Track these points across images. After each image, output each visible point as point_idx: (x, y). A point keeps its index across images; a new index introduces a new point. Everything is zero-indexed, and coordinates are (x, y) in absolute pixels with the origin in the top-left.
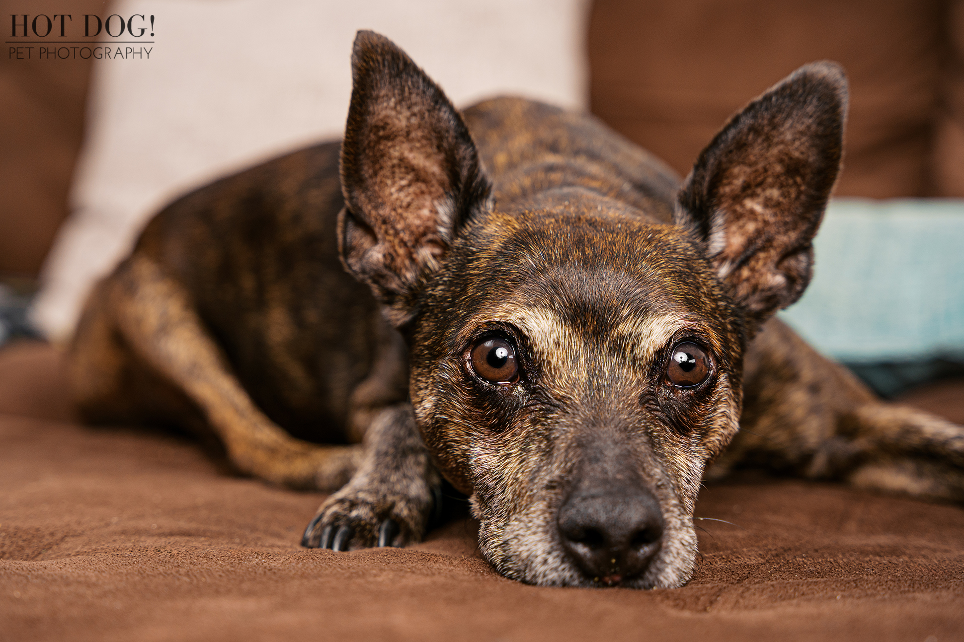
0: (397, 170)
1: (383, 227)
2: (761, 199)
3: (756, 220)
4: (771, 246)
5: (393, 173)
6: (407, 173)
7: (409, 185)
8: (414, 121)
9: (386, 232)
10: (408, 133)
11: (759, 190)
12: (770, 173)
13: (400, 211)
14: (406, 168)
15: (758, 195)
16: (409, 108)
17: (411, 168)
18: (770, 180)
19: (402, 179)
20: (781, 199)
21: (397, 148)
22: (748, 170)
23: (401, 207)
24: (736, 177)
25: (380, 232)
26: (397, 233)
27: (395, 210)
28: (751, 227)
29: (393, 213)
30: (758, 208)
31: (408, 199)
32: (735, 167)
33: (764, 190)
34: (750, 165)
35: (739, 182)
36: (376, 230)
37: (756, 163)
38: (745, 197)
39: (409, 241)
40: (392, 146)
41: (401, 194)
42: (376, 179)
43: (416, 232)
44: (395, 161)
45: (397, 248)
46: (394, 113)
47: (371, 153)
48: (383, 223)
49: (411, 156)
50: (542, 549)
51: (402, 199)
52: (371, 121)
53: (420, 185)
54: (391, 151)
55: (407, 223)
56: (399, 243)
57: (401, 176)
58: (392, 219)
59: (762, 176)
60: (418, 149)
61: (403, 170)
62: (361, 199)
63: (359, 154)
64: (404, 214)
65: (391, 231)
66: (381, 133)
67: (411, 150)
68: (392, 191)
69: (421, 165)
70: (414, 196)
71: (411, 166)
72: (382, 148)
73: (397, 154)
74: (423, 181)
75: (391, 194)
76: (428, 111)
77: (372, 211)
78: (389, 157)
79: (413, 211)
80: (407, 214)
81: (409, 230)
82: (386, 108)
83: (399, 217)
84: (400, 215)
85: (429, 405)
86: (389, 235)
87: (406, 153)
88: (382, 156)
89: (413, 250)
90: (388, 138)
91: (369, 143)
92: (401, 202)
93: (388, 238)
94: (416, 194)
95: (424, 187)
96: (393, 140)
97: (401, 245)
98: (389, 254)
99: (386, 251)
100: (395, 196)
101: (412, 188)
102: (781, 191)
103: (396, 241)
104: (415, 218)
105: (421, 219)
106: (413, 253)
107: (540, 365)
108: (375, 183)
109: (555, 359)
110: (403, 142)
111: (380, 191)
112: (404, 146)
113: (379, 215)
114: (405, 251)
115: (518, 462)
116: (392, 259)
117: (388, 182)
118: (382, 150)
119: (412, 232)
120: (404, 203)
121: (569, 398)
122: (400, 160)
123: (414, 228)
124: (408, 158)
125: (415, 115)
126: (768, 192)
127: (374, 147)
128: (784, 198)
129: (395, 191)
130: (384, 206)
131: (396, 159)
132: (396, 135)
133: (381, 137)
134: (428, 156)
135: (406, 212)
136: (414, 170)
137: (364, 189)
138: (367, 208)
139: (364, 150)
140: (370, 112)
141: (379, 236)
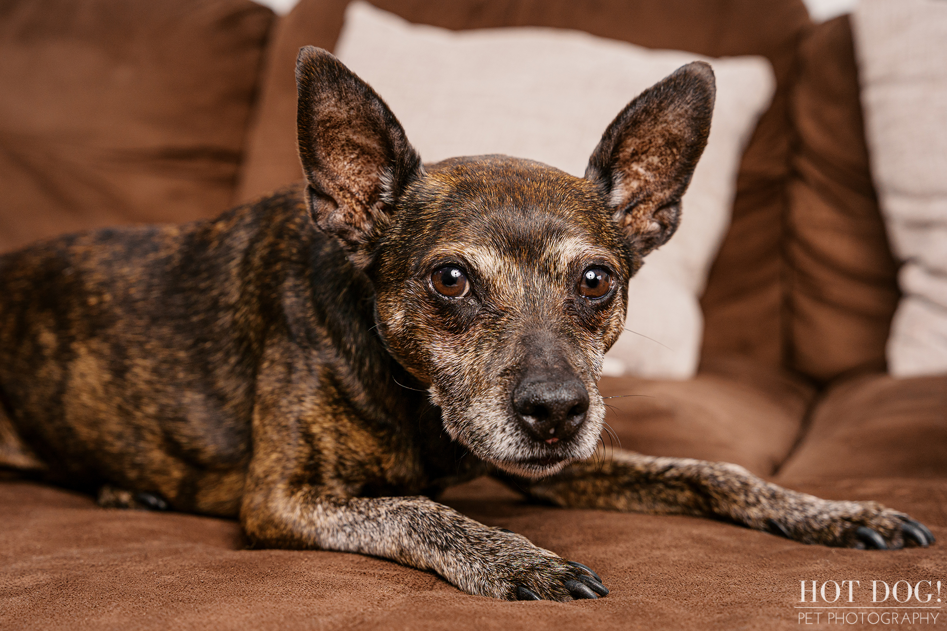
0: (346, 148)
1: (341, 193)
2: (644, 164)
3: (639, 179)
4: (651, 200)
5: (344, 150)
6: (355, 149)
7: (358, 158)
8: (352, 113)
9: (344, 196)
10: (350, 122)
11: (643, 157)
12: (653, 144)
13: (353, 178)
14: (353, 146)
15: (642, 161)
16: (347, 104)
17: (355, 146)
18: (653, 149)
19: (352, 153)
20: (660, 165)
21: (343, 133)
22: (638, 141)
23: (353, 174)
24: (629, 146)
25: (338, 197)
26: (353, 195)
27: (348, 178)
28: (635, 184)
29: (348, 181)
30: (641, 171)
31: (359, 167)
32: (629, 139)
33: (647, 157)
34: (640, 138)
35: (630, 150)
36: (335, 195)
37: (644, 136)
38: (633, 162)
39: (364, 199)
40: (339, 132)
41: (353, 165)
42: (330, 158)
43: (368, 191)
44: (343, 142)
45: (355, 207)
46: (336, 109)
47: (322, 141)
48: (341, 191)
49: (355, 137)
50: (501, 421)
51: (354, 168)
52: (317, 118)
53: (366, 156)
54: (339, 135)
55: (360, 185)
56: (356, 203)
57: (350, 151)
58: (347, 186)
59: (648, 146)
60: (359, 132)
61: (351, 148)
62: (319, 175)
63: (312, 144)
64: (358, 180)
65: (348, 195)
66: (328, 125)
67: (354, 133)
68: (345, 163)
69: (364, 143)
70: (363, 165)
71: (356, 144)
72: (331, 134)
73: (344, 137)
74: (368, 154)
75: (344, 166)
76: (362, 105)
77: (330, 184)
78: (339, 140)
79: (365, 176)
80: (360, 179)
81: (362, 191)
82: (329, 106)
83: (353, 183)
84: (354, 181)
85: (399, 316)
86: (346, 198)
87: (351, 136)
88: (332, 140)
89: (368, 206)
90: (334, 127)
91: (318, 134)
92: (354, 170)
93: (346, 201)
94: (364, 164)
95: (369, 157)
96: (338, 128)
97: (358, 203)
98: (349, 213)
99: (346, 211)
100: (347, 167)
101: (360, 159)
102: (661, 158)
103: (354, 201)
104: (366, 181)
105: (372, 180)
106: (368, 208)
107: (487, 288)
108: (329, 162)
109: (498, 282)
110: (347, 129)
111: (334, 166)
112: (348, 131)
113: (336, 185)
114: (361, 208)
115: (473, 356)
116: (352, 216)
117: (341, 158)
118: (331, 136)
119: (366, 192)
120: (356, 172)
121: (512, 308)
122: (347, 141)
123: (366, 188)
124: (353, 139)
125: (353, 108)
126: (650, 159)
127: (324, 135)
128: (663, 164)
129: (348, 163)
130: (340, 177)
131: (343, 140)
132: (341, 125)
133: (328, 127)
134: (368, 137)
135: (359, 177)
136: (359, 147)
137: (321, 168)
138: (324, 182)
139: (315, 140)
140: (315, 112)
141: (339, 201)
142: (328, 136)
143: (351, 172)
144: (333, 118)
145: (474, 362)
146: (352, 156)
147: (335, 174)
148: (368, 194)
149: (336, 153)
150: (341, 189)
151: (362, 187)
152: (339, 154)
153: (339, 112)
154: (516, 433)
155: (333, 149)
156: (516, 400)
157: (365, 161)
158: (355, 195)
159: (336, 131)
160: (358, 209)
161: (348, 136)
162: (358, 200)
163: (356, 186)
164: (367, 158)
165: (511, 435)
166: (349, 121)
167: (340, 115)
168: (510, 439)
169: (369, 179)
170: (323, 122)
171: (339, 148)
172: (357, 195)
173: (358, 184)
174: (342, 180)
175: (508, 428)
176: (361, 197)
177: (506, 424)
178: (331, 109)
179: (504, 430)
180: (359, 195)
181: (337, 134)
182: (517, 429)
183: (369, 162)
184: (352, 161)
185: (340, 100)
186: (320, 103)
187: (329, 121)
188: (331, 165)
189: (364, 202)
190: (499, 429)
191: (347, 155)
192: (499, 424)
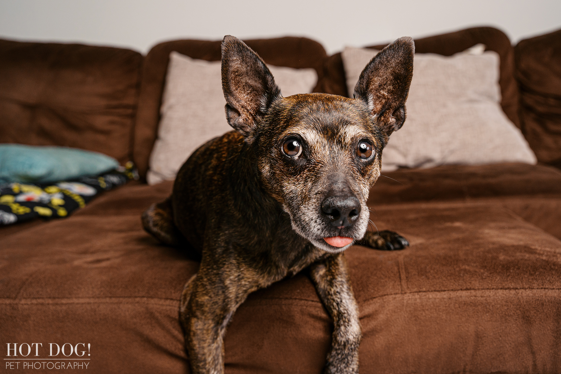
0: (245, 87)
1: (242, 109)
3: (385, 98)
4: (391, 108)
6: (250, 88)
8: (248, 68)
9: (244, 111)
10: (247, 73)
11: (385, 87)
12: (388, 79)
13: (248, 103)
14: (249, 86)
15: (385, 89)
16: (246, 63)
17: (250, 86)
18: (389, 82)
19: (248, 90)
21: (244, 79)
22: (380, 78)
23: (248, 101)
24: (376, 82)
25: (241, 110)
26: (248, 111)
27: (246, 102)
28: (383, 101)
29: (246, 104)
30: (386, 93)
31: (251, 98)
32: (375, 78)
33: (387, 87)
35: (377, 84)
36: (239, 110)
37: (383, 76)
38: (381, 90)
39: (253, 113)
41: (248, 96)
42: (237, 91)
44: (244, 84)
45: (249, 116)
46: (240, 66)
47: (233, 82)
48: (242, 108)
49: (250, 81)
50: (315, 217)
51: (249, 98)
52: (231, 69)
53: (255, 92)
54: (242, 80)
56: (249, 115)
57: (247, 89)
58: (245, 106)
59: (386, 81)
60: (252, 79)
61: (247, 87)
62: (232, 99)
63: (228, 82)
64: (250, 104)
65: (246, 111)
66: (236, 74)
67: (249, 79)
68: (245, 95)
69: (254, 84)
70: (253, 97)
71: (250, 85)
72: (238, 79)
73: (244, 81)
74: (256, 90)
75: (244, 96)
76: (253, 64)
77: (237, 104)
78: (242, 83)
79: (254, 102)
80: (252, 104)
81: (252, 109)
82: (237, 64)
83: (248, 105)
85: (267, 168)
87: (248, 81)
88: (238, 82)
90: (239, 75)
91: (232, 78)
92: (249, 99)
93: (244, 113)
96: (241, 76)
97: (250, 115)
98: (246, 119)
99: (244, 118)
100: (246, 97)
101: (252, 93)
102: (393, 86)
103: (248, 114)
104: (255, 105)
105: (257, 105)
106: (255, 118)
107: (311, 150)
108: (236, 93)
109: (317, 148)
110: (246, 77)
111: (239, 95)
113: (240, 105)
114: (252, 117)
115: (303, 186)
116: (247, 120)
117: (243, 92)
118: (238, 80)
119: (254, 110)
120: (250, 100)
121: (323, 161)
122: (246, 83)
123: (255, 108)
125: (249, 66)
126: (389, 87)
127: (234, 79)
128: (394, 89)
129: (246, 95)
130: (242, 101)
131: (244, 83)
132: (243, 74)
133: (237, 75)
134: (256, 81)
135: (251, 103)
136: (251, 87)
137: (233, 95)
138: (234, 102)
139: (230, 81)
140: (230, 66)
141: (241, 112)
142: (236, 80)
143: (247, 99)
144: (239, 70)
145: (303, 189)
146: (248, 92)
147: (240, 99)
148: (255, 111)
149: (240, 90)
151: (253, 107)
153: (242, 68)
154: (322, 223)
155: (239, 87)
156: (323, 206)
157: (254, 95)
158: (249, 111)
159: (241, 78)
160: (250, 118)
161: (246, 81)
162: (250, 113)
163: (250, 106)
165: (320, 224)
167: (242, 69)
168: (319, 227)
169: (256, 104)
170: (234, 72)
171: (242, 87)
172: (250, 111)
173: (251, 106)
174: (243, 102)
175: (318, 221)
176: (252, 112)
177: (317, 218)
178: (238, 66)
179: (316, 222)
180: (251, 111)
181: (241, 79)
182: (322, 222)
183: (256, 95)
184: (248, 94)
185: (242, 61)
187: (237, 72)
188: (238, 94)
189: (253, 114)
190: (314, 221)
191: (246, 91)
192: (313, 218)
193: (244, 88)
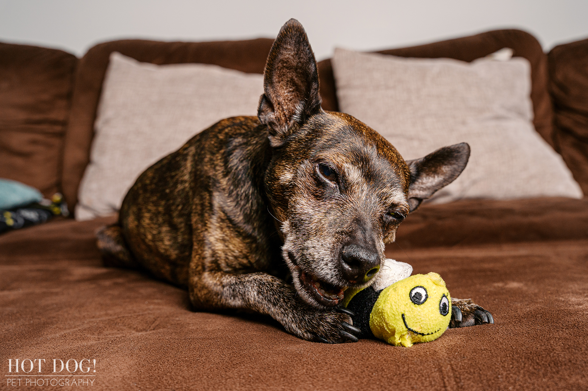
0: (289, 83)
1: (278, 106)
6: (293, 86)
7: (293, 91)
8: (299, 65)
9: (279, 108)
13: (286, 101)
14: (293, 83)
16: (299, 58)
19: (291, 88)
21: (291, 74)
23: (287, 99)
25: (276, 107)
26: (283, 110)
27: (284, 100)
29: (284, 101)
31: (291, 97)
36: (275, 106)
40: (289, 72)
41: (289, 94)
43: (291, 112)
44: (289, 79)
45: (282, 116)
46: (292, 58)
47: (278, 72)
48: (278, 104)
49: (296, 79)
51: (289, 96)
52: (281, 57)
53: (297, 93)
54: (288, 74)
55: (289, 107)
56: (283, 115)
57: (291, 86)
58: (283, 103)
60: (299, 77)
61: (291, 84)
62: (271, 91)
63: (272, 71)
64: (288, 103)
65: (281, 109)
66: (285, 65)
67: (296, 77)
68: (286, 92)
69: (299, 84)
71: (295, 83)
72: (284, 71)
73: (290, 76)
74: (299, 91)
75: (285, 93)
76: (305, 63)
78: (287, 77)
79: (292, 103)
81: (288, 110)
82: (289, 54)
83: (285, 104)
84: (286, 103)
85: (289, 176)
86: (279, 110)
88: (284, 75)
89: (288, 119)
90: (287, 68)
91: (278, 67)
92: (288, 97)
93: (279, 111)
94: (295, 96)
95: (299, 94)
96: (289, 70)
97: (284, 115)
98: (278, 118)
99: (277, 116)
100: (286, 94)
101: (294, 93)
103: (282, 114)
104: (293, 106)
107: (347, 187)
108: (278, 86)
109: (354, 187)
110: (294, 72)
111: (280, 90)
112: (294, 74)
113: (277, 100)
114: (285, 119)
115: (323, 215)
116: (279, 120)
117: (285, 88)
118: (284, 73)
119: (290, 112)
120: (289, 99)
122: (291, 79)
123: (291, 110)
124: (294, 79)
127: (280, 70)
129: (287, 92)
130: (280, 97)
132: (291, 68)
133: (284, 66)
134: (302, 82)
135: (289, 103)
136: (296, 85)
137: (273, 87)
138: (273, 96)
139: (275, 69)
140: (281, 53)
141: (275, 109)
142: (282, 72)
143: (287, 97)
144: (289, 62)
145: (323, 218)
147: (279, 94)
148: (290, 114)
149: (283, 84)
150: (279, 104)
151: (289, 108)
152: (284, 85)
153: (293, 61)
155: (282, 80)
157: (296, 95)
158: (284, 110)
159: (288, 71)
160: (283, 118)
161: (293, 77)
162: (284, 114)
163: (286, 106)
164: (298, 94)
166: (296, 68)
170: (282, 61)
171: (286, 81)
172: (285, 111)
173: (287, 106)
174: (281, 99)
176: (286, 113)
178: (290, 57)
181: (288, 72)
183: (298, 96)
184: (289, 92)
185: (296, 54)
186: (285, 49)
187: (286, 63)
188: (278, 88)
189: (287, 116)
191: (288, 87)
192: (325, 259)
193: (287, 84)
